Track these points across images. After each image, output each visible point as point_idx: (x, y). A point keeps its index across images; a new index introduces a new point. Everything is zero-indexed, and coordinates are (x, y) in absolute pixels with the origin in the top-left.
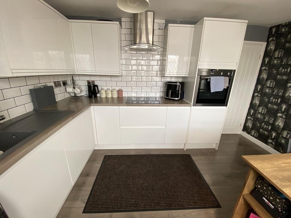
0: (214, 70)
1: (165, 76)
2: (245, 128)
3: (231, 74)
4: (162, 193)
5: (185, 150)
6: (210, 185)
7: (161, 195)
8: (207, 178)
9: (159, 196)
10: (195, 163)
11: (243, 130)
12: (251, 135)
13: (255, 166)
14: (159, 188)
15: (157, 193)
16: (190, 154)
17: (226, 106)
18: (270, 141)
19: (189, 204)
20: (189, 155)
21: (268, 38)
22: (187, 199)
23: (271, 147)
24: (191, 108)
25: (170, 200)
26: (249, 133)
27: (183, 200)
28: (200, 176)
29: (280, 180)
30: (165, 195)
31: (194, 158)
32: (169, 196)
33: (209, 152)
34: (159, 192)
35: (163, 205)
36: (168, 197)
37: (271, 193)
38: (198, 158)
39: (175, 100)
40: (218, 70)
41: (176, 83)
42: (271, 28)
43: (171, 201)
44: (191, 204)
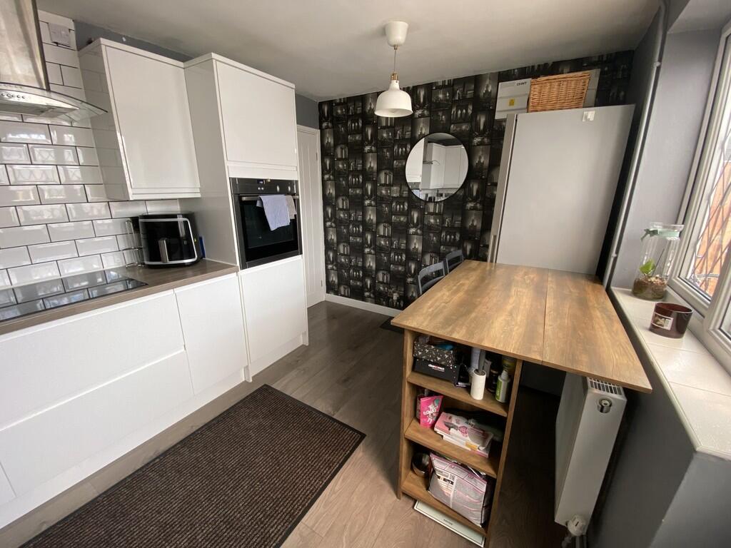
0: (262, 180)
1: (131, 199)
2: (330, 288)
3: (292, 188)
4: (259, 511)
5: (251, 381)
6: (332, 413)
7: (260, 517)
8: (322, 406)
9: (257, 523)
10: (286, 395)
11: (328, 292)
12: (341, 295)
13: (413, 326)
14: (245, 506)
15: (248, 523)
16: (267, 383)
17: (301, 253)
18: (367, 294)
19: (322, 478)
20: (265, 385)
21: (321, 123)
22: (313, 472)
23: (372, 302)
24: (237, 275)
25: (285, 505)
26: (337, 293)
27: (308, 482)
28: (310, 411)
29: (442, 328)
30: (268, 509)
31: (278, 386)
32: (278, 499)
33: (298, 357)
34: (250, 516)
35: (279, 530)
36: (277, 506)
37: (435, 353)
38: (286, 381)
39: (183, 265)
40: (269, 181)
41: (174, 216)
42: (321, 104)
43: (289, 505)
44: (325, 474)
